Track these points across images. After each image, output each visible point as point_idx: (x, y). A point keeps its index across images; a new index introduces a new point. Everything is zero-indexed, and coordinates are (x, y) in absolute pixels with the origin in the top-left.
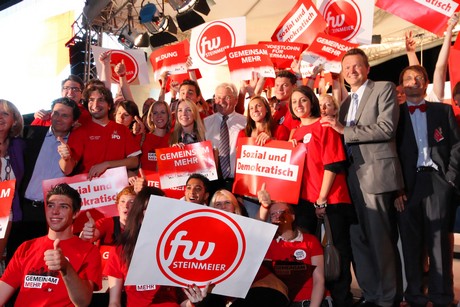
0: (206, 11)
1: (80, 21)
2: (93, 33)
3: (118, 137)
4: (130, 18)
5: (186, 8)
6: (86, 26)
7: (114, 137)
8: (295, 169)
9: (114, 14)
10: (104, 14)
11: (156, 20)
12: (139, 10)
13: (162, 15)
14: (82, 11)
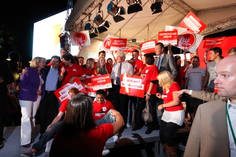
0: (108, 26)
1: (64, 28)
2: (68, 32)
3: (76, 70)
4: (81, 28)
5: (101, 25)
6: (66, 30)
7: (74, 70)
8: (143, 86)
9: (76, 26)
10: (73, 26)
11: (91, 29)
12: (85, 25)
13: (93, 27)
14: (64, 25)
